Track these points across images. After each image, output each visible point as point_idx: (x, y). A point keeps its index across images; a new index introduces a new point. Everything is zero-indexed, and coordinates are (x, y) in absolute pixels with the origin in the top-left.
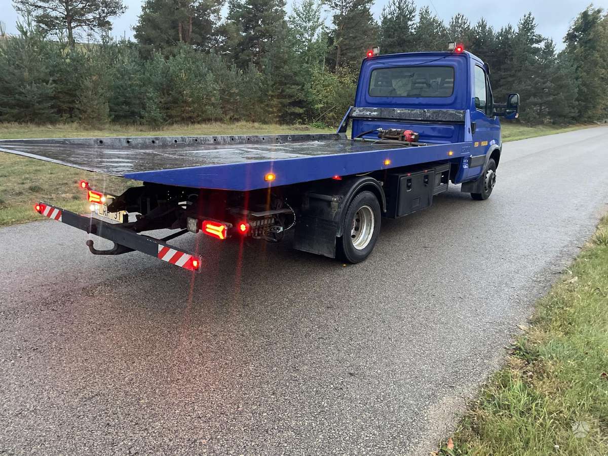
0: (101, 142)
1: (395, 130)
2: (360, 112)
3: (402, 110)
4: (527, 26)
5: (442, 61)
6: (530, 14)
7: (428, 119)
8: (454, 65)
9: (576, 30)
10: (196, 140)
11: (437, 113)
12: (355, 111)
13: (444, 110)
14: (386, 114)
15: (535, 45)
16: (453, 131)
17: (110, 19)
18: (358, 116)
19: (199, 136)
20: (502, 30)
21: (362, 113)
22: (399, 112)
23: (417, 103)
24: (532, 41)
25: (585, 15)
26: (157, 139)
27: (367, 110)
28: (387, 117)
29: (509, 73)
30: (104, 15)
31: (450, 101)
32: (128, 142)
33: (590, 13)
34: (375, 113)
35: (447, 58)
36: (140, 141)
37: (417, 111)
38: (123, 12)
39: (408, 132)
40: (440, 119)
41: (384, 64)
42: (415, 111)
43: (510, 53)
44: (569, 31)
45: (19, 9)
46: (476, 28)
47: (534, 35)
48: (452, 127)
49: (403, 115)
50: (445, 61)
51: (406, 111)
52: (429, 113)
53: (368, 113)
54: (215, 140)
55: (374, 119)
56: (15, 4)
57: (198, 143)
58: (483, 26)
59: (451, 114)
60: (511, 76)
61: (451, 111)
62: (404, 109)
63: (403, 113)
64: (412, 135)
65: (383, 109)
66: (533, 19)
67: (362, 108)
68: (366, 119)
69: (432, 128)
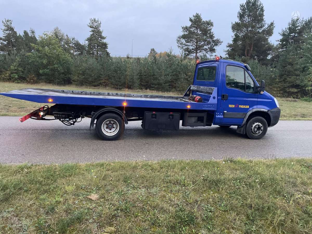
0: (63, 91)
5: (214, 64)
8: (216, 66)
10: (100, 93)
12: (191, 87)
17: (215, 48)
19: (101, 92)
26: (83, 92)
28: (198, 90)
30: (213, 46)
31: (214, 83)
32: (73, 92)
36: (77, 92)
38: (221, 44)
39: (197, 97)
41: (202, 66)
45: (179, 47)
52: (208, 89)
53: (194, 88)
54: (108, 94)
56: (178, 45)
57: (100, 95)
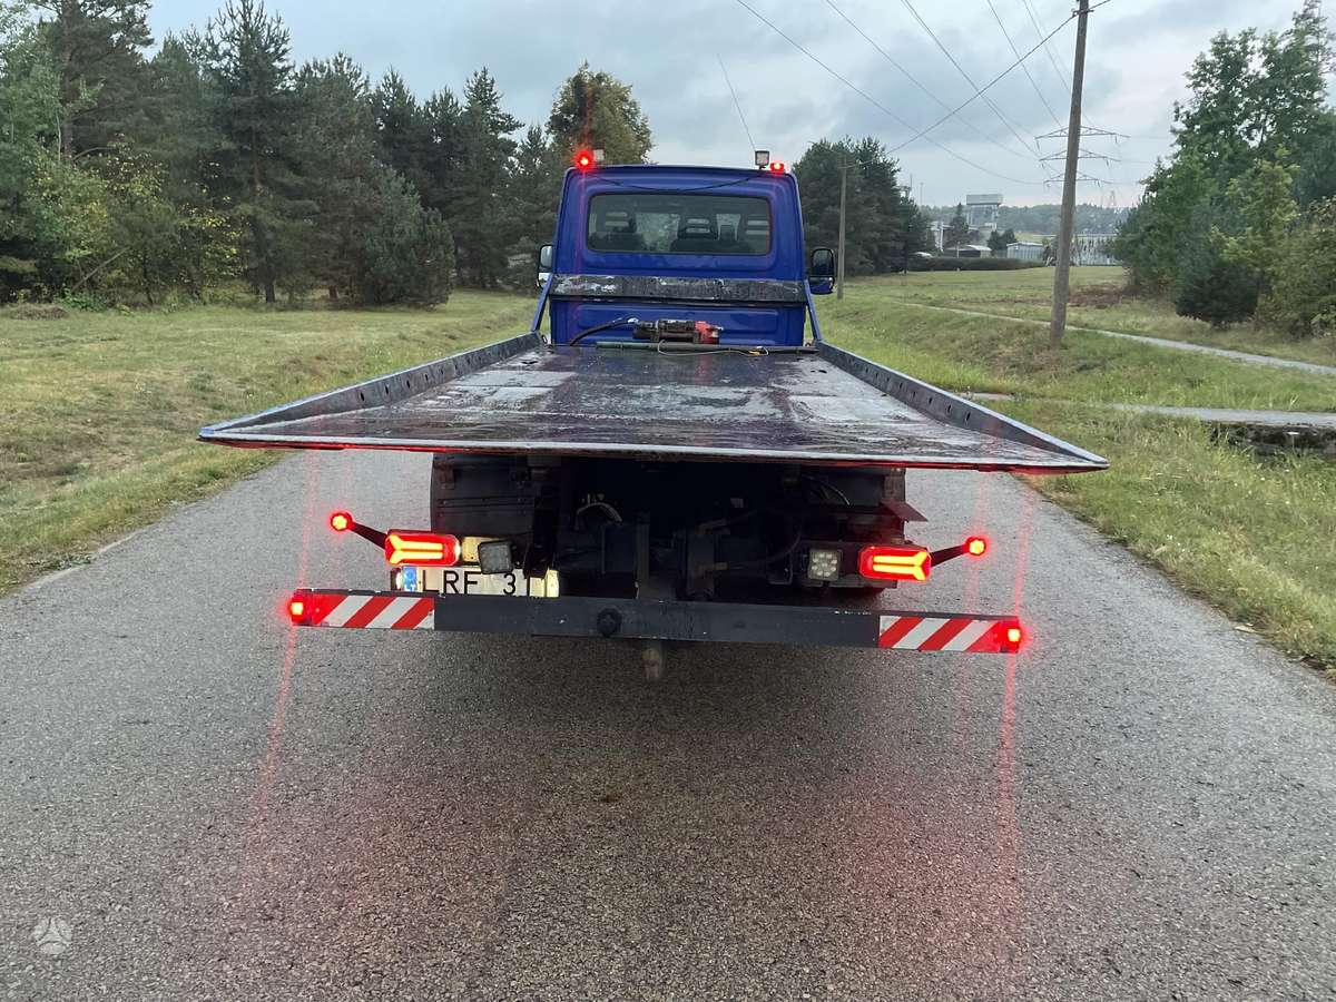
1: (673, 321)
2: (575, 284)
3: (671, 281)
4: (483, 93)
5: (745, 185)
6: (485, 72)
7: (728, 299)
8: (768, 194)
9: (566, 110)
11: (747, 287)
12: (561, 282)
13: (761, 281)
14: (635, 288)
15: (502, 135)
16: (778, 319)
18: (569, 293)
20: (434, 97)
21: (579, 287)
22: (664, 284)
23: (698, 266)
24: (495, 127)
25: (578, 83)
27: (592, 281)
28: (639, 294)
29: (464, 188)
31: (767, 262)
33: (587, 79)
34: (612, 287)
35: (751, 182)
37: (705, 282)
39: (702, 326)
40: (751, 298)
41: (617, 184)
42: (698, 283)
43: (460, 148)
44: (554, 111)
46: (382, 89)
47: (498, 115)
48: (776, 313)
49: (673, 290)
50: (750, 185)
51: (682, 283)
52: (728, 285)
53: (594, 287)
55: (606, 299)
58: (396, 85)
59: (774, 288)
60: (469, 194)
61: (775, 283)
62: (674, 278)
63: (674, 287)
64: (712, 330)
65: (627, 278)
66: (493, 82)
67: (578, 277)
68: (588, 298)
69: (732, 315)
